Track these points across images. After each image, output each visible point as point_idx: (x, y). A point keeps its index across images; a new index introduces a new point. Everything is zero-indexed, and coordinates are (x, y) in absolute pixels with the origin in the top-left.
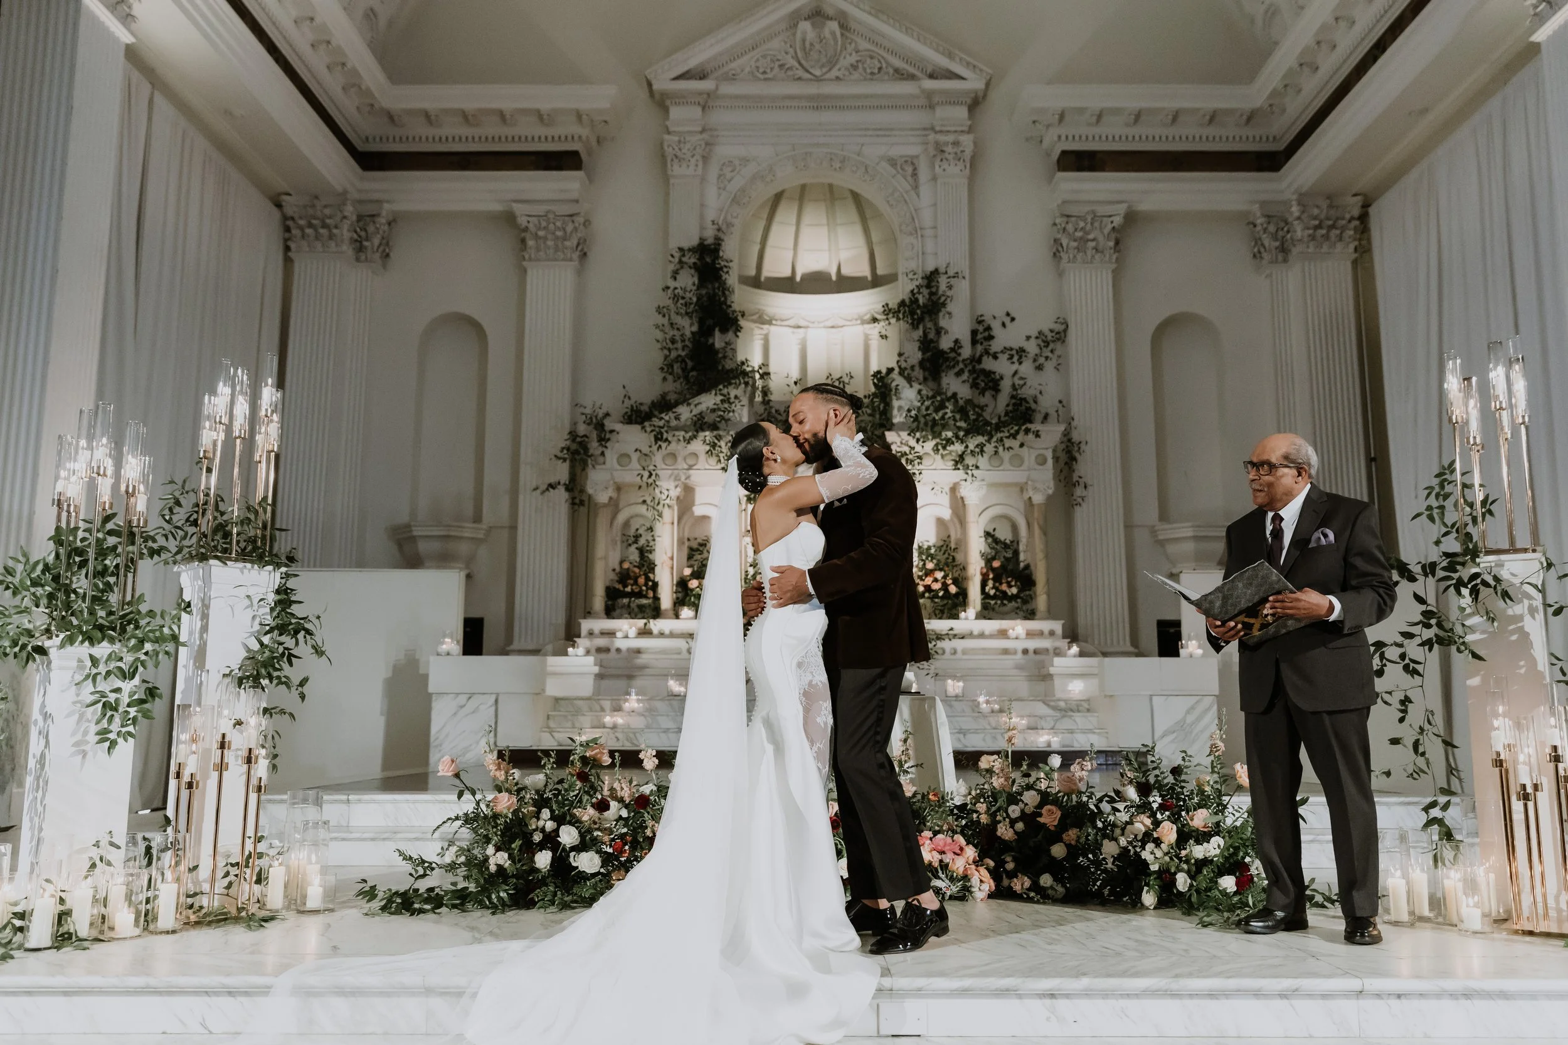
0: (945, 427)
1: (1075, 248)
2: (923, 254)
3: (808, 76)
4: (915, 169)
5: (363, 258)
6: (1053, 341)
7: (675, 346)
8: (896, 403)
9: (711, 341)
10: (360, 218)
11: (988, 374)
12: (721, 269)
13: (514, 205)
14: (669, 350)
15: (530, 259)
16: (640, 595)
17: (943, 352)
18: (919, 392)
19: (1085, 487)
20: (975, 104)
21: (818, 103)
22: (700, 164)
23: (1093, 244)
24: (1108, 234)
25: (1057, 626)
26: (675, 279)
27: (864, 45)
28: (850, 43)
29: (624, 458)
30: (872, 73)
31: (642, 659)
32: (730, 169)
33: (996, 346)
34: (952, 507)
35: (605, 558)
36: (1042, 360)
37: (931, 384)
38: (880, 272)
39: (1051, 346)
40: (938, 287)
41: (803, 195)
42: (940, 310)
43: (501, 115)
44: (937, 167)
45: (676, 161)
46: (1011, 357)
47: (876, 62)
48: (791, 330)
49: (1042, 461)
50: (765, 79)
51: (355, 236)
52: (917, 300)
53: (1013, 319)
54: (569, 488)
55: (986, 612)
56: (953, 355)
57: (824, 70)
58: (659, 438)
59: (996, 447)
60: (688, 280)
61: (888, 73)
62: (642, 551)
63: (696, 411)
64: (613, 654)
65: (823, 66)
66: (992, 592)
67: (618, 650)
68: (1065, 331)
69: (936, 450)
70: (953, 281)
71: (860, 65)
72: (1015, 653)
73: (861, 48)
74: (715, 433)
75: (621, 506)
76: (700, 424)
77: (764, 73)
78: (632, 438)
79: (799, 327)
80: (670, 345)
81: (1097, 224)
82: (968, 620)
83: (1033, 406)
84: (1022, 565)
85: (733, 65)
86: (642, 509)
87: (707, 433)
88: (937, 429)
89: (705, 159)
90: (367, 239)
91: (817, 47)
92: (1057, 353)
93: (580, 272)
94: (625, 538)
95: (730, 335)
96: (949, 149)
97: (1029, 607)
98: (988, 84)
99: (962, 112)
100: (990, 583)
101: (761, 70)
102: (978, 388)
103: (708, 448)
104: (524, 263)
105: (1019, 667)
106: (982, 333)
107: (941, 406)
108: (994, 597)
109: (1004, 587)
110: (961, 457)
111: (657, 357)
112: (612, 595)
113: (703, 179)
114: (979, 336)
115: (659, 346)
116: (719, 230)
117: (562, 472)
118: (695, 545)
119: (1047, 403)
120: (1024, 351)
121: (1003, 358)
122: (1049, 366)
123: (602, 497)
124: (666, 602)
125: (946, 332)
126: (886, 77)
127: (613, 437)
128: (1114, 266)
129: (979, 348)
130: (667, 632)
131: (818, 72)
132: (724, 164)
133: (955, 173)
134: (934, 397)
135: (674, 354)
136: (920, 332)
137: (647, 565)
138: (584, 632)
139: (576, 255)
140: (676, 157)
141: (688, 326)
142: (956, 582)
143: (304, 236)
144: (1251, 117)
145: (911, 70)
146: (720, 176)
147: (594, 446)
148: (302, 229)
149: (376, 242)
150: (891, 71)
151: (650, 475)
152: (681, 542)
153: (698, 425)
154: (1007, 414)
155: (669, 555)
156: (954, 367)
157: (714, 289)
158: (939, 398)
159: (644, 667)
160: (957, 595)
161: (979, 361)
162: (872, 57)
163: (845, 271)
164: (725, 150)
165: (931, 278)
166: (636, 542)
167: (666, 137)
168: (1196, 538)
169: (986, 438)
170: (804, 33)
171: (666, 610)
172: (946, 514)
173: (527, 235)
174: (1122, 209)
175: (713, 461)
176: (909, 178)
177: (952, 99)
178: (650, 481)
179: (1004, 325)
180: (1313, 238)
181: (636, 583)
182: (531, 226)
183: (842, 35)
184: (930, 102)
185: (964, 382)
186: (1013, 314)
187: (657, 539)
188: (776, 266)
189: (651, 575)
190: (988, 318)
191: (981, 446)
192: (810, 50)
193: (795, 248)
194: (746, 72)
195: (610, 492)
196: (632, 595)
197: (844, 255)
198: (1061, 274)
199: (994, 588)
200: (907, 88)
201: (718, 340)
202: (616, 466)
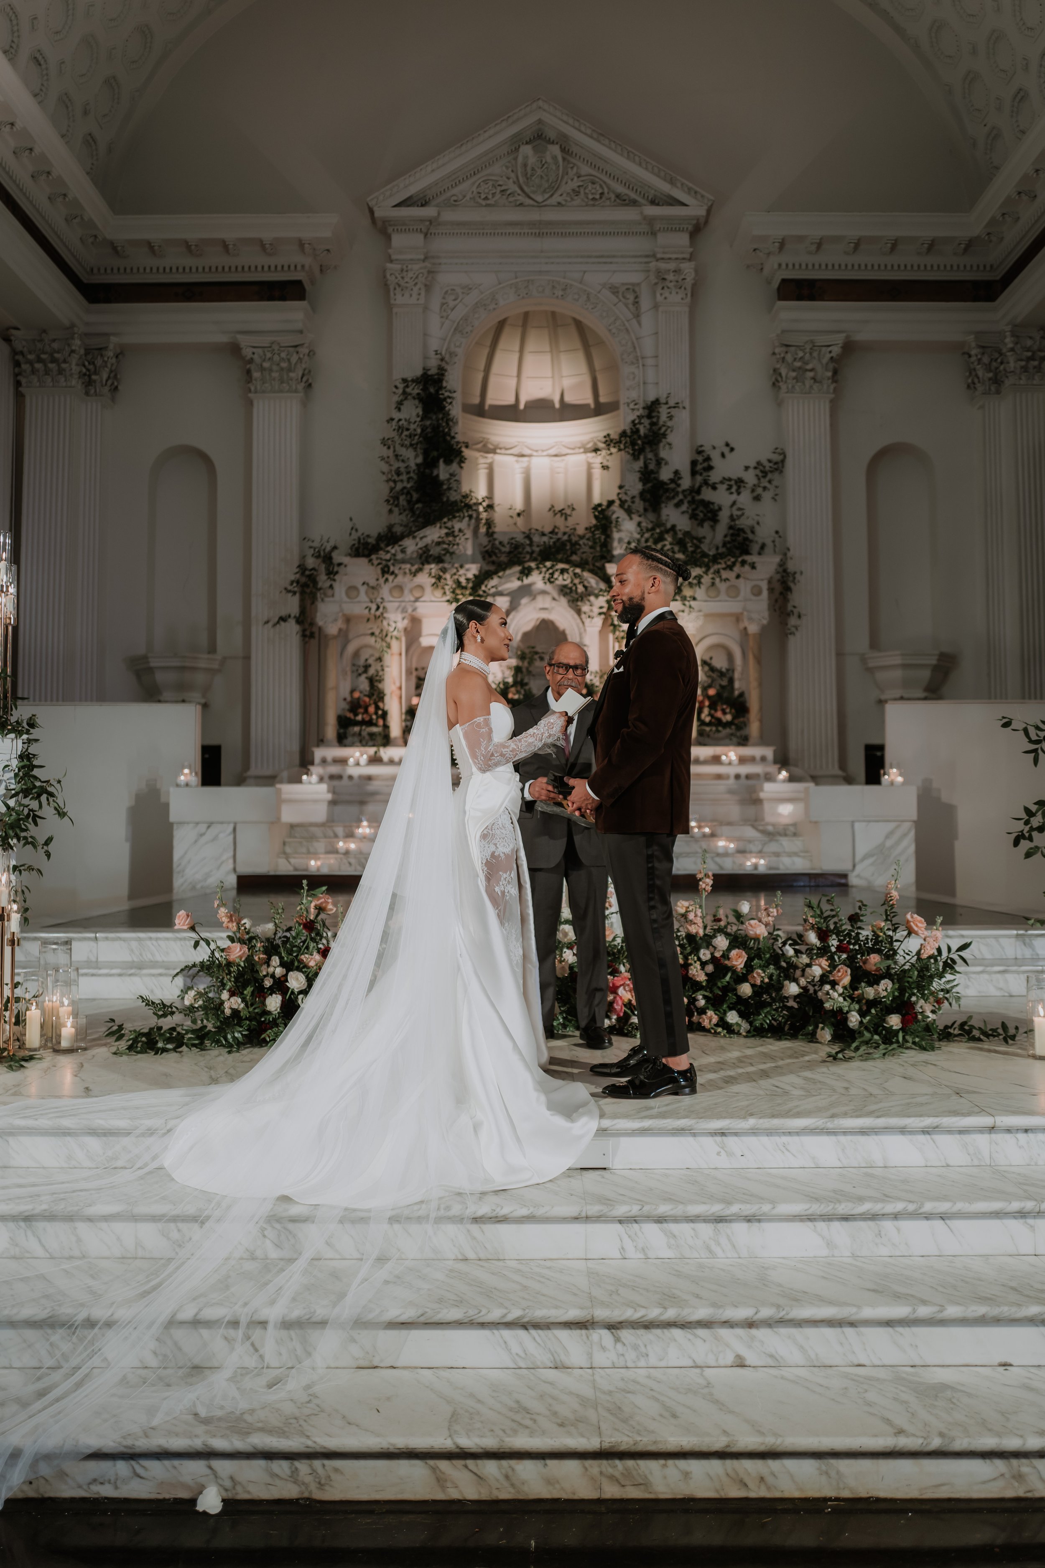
1: (794, 378)
2: (644, 383)
3: (528, 201)
4: (636, 297)
5: (92, 391)
6: (771, 472)
7: (401, 477)
8: (616, 535)
9: (435, 473)
10: (88, 351)
11: (707, 504)
12: (445, 399)
13: (240, 337)
14: (395, 482)
15: (256, 392)
16: (370, 723)
17: (663, 483)
18: (639, 524)
19: (799, 617)
20: (697, 230)
21: (540, 230)
22: (423, 292)
23: (811, 374)
24: (827, 364)
25: (768, 752)
26: (399, 410)
27: (585, 169)
28: (572, 168)
29: (352, 590)
30: (594, 199)
31: (373, 786)
32: (453, 297)
33: (715, 477)
35: (336, 688)
36: (759, 491)
37: (651, 516)
38: (602, 399)
39: (770, 476)
40: (658, 417)
41: (525, 321)
42: (660, 441)
43: (225, 245)
44: (658, 295)
45: (398, 290)
46: (730, 488)
47: (598, 188)
48: (515, 458)
49: (757, 591)
50: (487, 205)
51: (84, 370)
52: (638, 430)
53: (732, 450)
54: (299, 621)
56: (672, 486)
57: (547, 196)
58: (385, 571)
59: (713, 579)
60: (412, 411)
61: (609, 199)
62: (371, 680)
63: (421, 544)
64: (345, 781)
65: (544, 192)
66: (708, 719)
67: (351, 777)
68: (783, 461)
70: (674, 412)
71: (582, 190)
72: (727, 777)
73: (583, 173)
74: (441, 565)
75: (351, 636)
76: (425, 557)
77: (486, 198)
78: (360, 571)
79: (523, 456)
80: (395, 477)
81: (815, 354)
83: (750, 536)
84: (736, 693)
85: (455, 191)
86: (371, 640)
87: (433, 566)
89: (428, 287)
90: (95, 373)
91: (539, 172)
92: (775, 483)
93: (305, 403)
94: (355, 668)
95: (455, 466)
96: (671, 277)
97: (743, 732)
98: (709, 211)
99: (683, 239)
100: (706, 711)
101: (483, 196)
102: (696, 519)
103: (433, 580)
104: (250, 395)
105: (731, 792)
106: (701, 464)
107: (661, 538)
108: (709, 724)
109: (719, 714)
111: (384, 490)
112: (344, 723)
113: (426, 308)
114: (699, 467)
115: (384, 478)
116: (442, 360)
117: (292, 605)
119: (764, 533)
120: (743, 481)
121: (722, 488)
122: (767, 496)
123: (332, 629)
124: (395, 729)
125: (666, 463)
126: (608, 203)
127: (342, 569)
128: (833, 396)
129: (699, 479)
131: (539, 198)
132: (446, 292)
133: (676, 300)
134: (653, 529)
135: (399, 486)
136: (641, 463)
137: (376, 694)
138: (317, 759)
139: (301, 387)
140: (399, 286)
141: (413, 458)
143: (34, 371)
144: (970, 245)
145: (633, 195)
146: (443, 304)
147: (323, 579)
148: (31, 363)
149: (105, 376)
150: (613, 197)
151: (378, 608)
152: (409, 672)
153: (423, 558)
154: (724, 545)
155: (398, 684)
156: (673, 498)
157: (438, 420)
158: (658, 531)
159: (374, 794)
161: (698, 492)
162: (593, 183)
163: (568, 399)
164: (447, 278)
165: (652, 408)
166: (366, 671)
167: (389, 265)
168: (905, 666)
169: (704, 569)
170: (526, 157)
171: (396, 738)
173: (252, 367)
174: (840, 339)
175: (439, 593)
176: (631, 306)
177: (673, 225)
178: (378, 613)
179: (723, 455)
180: (1025, 369)
181: (366, 711)
182: (256, 357)
183: (564, 159)
184: (651, 228)
185: (683, 513)
186: (732, 445)
187: (386, 669)
188: (501, 393)
189: (381, 705)
190: (707, 448)
191: (699, 578)
192: (532, 175)
193: (519, 375)
194: (468, 198)
195: (340, 624)
196: (363, 723)
197: (567, 383)
198: (779, 404)
199: (710, 714)
200: (629, 214)
201: (443, 471)
202: (345, 598)
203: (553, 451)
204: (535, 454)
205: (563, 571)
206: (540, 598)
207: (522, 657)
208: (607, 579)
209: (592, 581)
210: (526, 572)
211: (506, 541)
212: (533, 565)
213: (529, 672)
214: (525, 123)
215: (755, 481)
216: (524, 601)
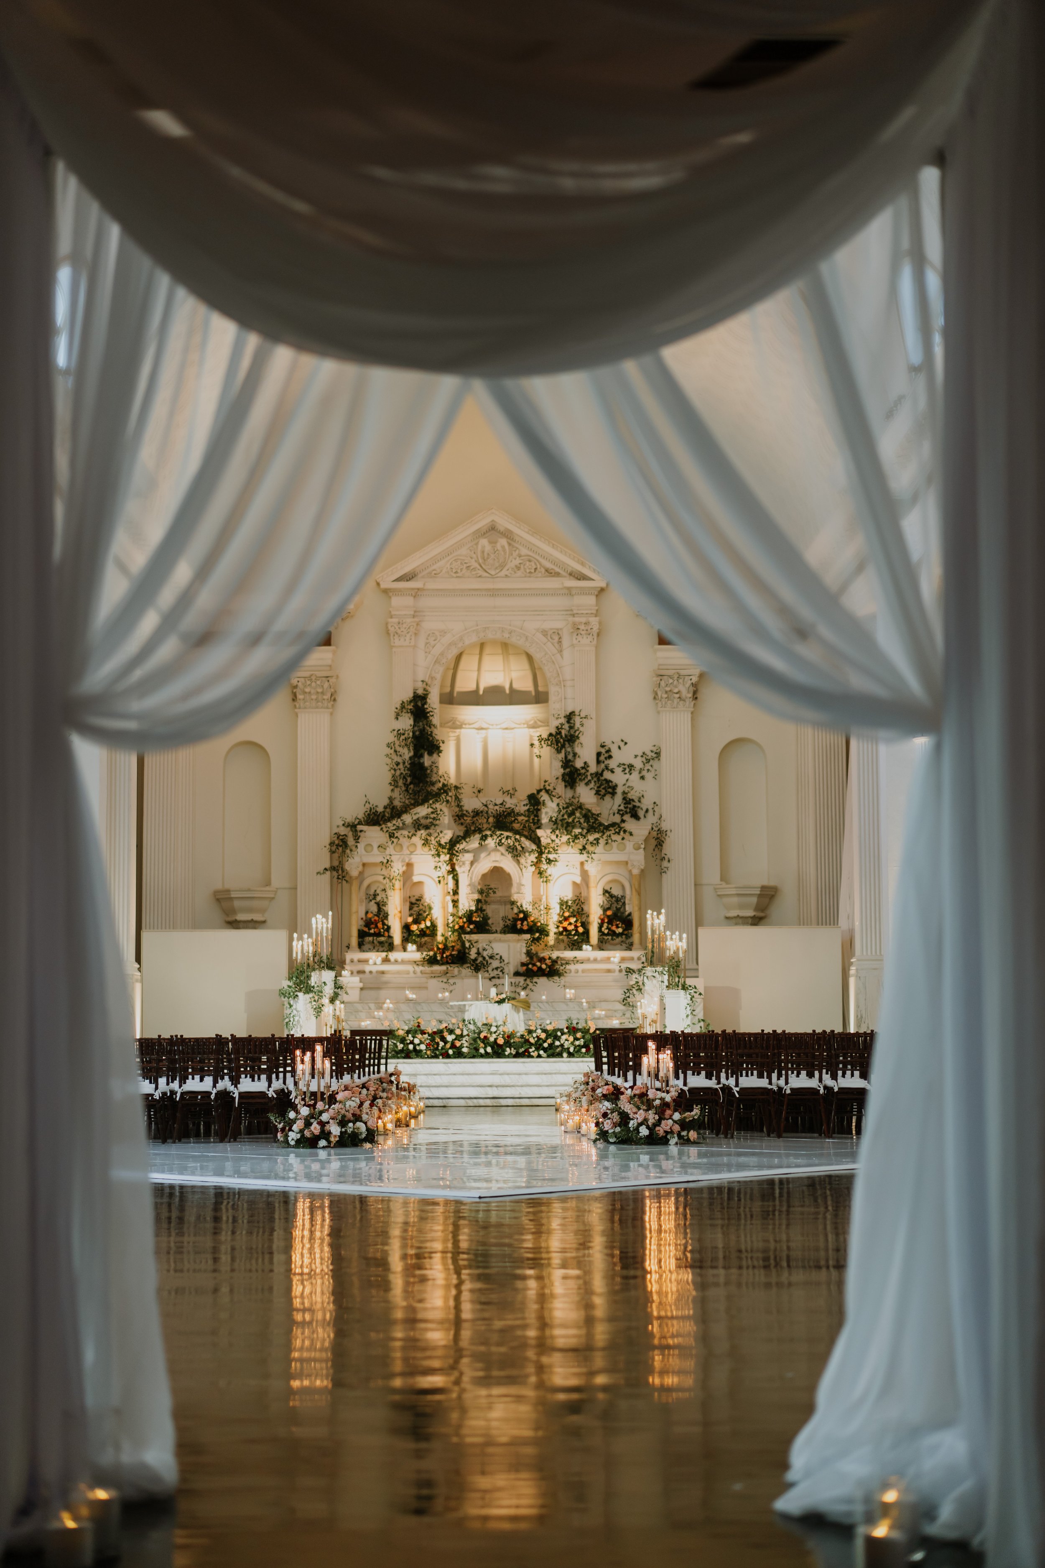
0: (573, 827)
1: (667, 698)
2: (565, 699)
3: (485, 575)
4: (560, 638)
6: (653, 759)
7: (399, 767)
8: (544, 811)
9: (422, 762)
11: (608, 781)
12: (429, 712)
14: (395, 770)
15: (300, 708)
16: (378, 935)
17: (577, 770)
18: (558, 805)
19: (669, 861)
20: (601, 591)
21: (493, 593)
22: (413, 638)
23: (678, 696)
24: (689, 688)
26: (397, 719)
27: (524, 551)
28: (515, 551)
29: (369, 846)
30: (530, 573)
31: (386, 978)
32: (434, 638)
33: (612, 764)
34: (581, 876)
35: (357, 912)
36: (644, 772)
37: (569, 793)
38: (540, 689)
39: (651, 762)
40: (574, 724)
42: (575, 741)
44: (574, 639)
45: (396, 636)
46: (624, 770)
47: (533, 564)
48: (477, 731)
49: (637, 848)
50: (457, 577)
52: (560, 733)
53: (626, 743)
54: (333, 871)
55: (602, 945)
56: (583, 771)
57: (498, 571)
59: (607, 840)
60: (406, 723)
61: (541, 572)
62: (378, 904)
63: (415, 817)
64: (367, 975)
65: (496, 568)
66: (606, 932)
67: (371, 972)
68: (660, 751)
69: (568, 843)
70: (584, 719)
71: (522, 566)
72: (614, 971)
73: (523, 553)
74: (428, 831)
75: (366, 875)
76: (418, 825)
77: (456, 572)
78: (373, 835)
79: (482, 729)
80: (395, 766)
81: (681, 681)
82: (587, 952)
83: (637, 804)
84: (627, 913)
85: (434, 567)
86: (381, 879)
87: (422, 831)
88: (569, 828)
89: (417, 633)
91: (492, 556)
92: (654, 768)
93: (331, 714)
94: (368, 896)
95: (435, 755)
96: (582, 627)
97: (630, 940)
98: (607, 585)
99: (591, 600)
100: (605, 925)
101: (454, 571)
102: (600, 795)
103: (423, 842)
104: (296, 710)
105: (616, 980)
106: (604, 755)
107: (572, 814)
108: (608, 934)
109: (614, 928)
110: (584, 848)
111: (388, 777)
112: (362, 935)
113: (415, 647)
114: (602, 758)
115: (388, 768)
116: (427, 684)
117: (328, 862)
118: (413, 900)
119: (646, 803)
120: (633, 766)
121: (618, 771)
122: (649, 777)
123: (354, 873)
124: (397, 939)
125: (579, 757)
126: (540, 575)
127: (362, 834)
128: (693, 709)
129: (603, 766)
130: (400, 960)
131: (493, 572)
132: (429, 635)
133: (586, 643)
134: (567, 807)
135: (398, 773)
136: (562, 755)
137: (382, 914)
138: (348, 961)
139: (329, 704)
140: (397, 633)
141: (407, 754)
142: (583, 925)
145: (557, 570)
146: (426, 644)
147: (351, 841)
150: (543, 570)
151: (388, 862)
152: (405, 900)
153: (417, 827)
155: (399, 909)
156: (584, 779)
157: (423, 724)
158: (571, 809)
159: (386, 983)
160: (583, 933)
161: (602, 774)
162: (530, 561)
163: (516, 686)
164: (430, 625)
165: (570, 717)
166: (374, 898)
167: (390, 620)
169: (600, 834)
170: (484, 547)
171: (397, 945)
172: (578, 880)
173: (297, 691)
174: (696, 671)
175: (426, 849)
176: (556, 645)
177: (583, 591)
178: (387, 864)
179: (619, 748)
181: (377, 927)
182: (300, 684)
183: (509, 544)
184: (570, 592)
185: (591, 789)
186: (625, 741)
187: (389, 898)
188: (465, 683)
189: (386, 921)
190: (608, 743)
191: (597, 840)
192: (488, 558)
193: (479, 670)
194: (444, 571)
195: (361, 868)
196: (375, 935)
197: (514, 675)
198: (658, 712)
199: (608, 928)
200: (553, 583)
201: (427, 760)
202: (364, 852)
203: (504, 726)
204: (491, 727)
205: (507, 837)
206: (493, 854)
207: (481, 892)
208: (537, 841)
209: (527, 843)
210: (484, 838)
211: (470, 811)
212: (489, 833)
213: (486, 902)
214: (483, 522)
215: (641, 766)
216: (483, 855)
